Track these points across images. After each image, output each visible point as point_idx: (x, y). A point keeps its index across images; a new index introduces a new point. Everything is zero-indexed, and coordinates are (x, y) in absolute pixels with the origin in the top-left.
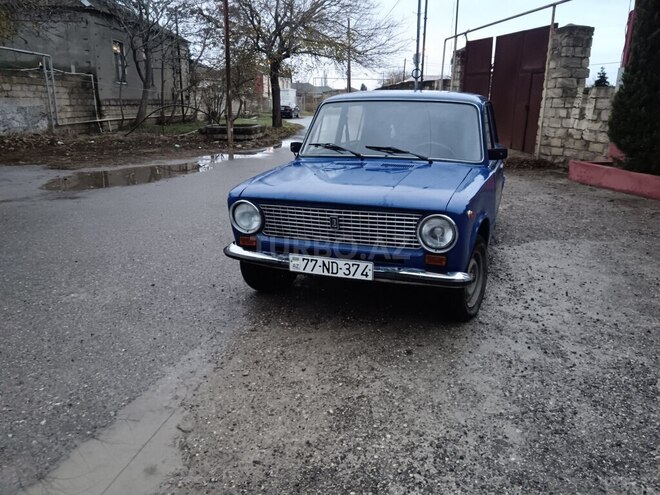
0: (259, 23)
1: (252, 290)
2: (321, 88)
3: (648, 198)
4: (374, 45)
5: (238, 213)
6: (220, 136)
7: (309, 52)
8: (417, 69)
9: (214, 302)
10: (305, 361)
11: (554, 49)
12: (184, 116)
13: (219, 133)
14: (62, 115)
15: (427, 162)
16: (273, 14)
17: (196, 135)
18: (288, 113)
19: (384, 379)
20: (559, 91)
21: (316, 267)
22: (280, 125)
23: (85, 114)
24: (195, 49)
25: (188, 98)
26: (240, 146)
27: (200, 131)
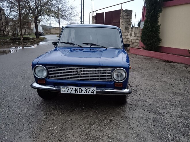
0: (30, 4)
1: (42, 99)
2: (49, 27)
3: (153, 58)
4: (68, 13)
5: (37, 71)
6: (18, 41)
7: (47, 15)
8: (82, 21)
9: (27, 106)
10: (73, 131)
11: (122, 16)
12: (4, 34)
13: (18, 40)
15: (105, 49)
16: (35, 2)
17: (9, 40)
18: (40, 34)
19: (107, 135)
20: (124, 28)
21: (72, 90)
22: (39, 37)
24: (7, 12)
25: (5, 28)
26: (26, 44)
27: (11, 39)
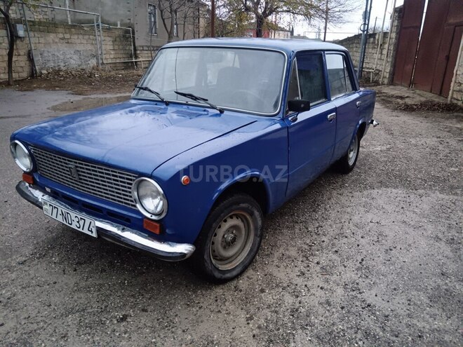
7: (289, 11)
8: (365, 24)
14: (108, 56)
15: (218, 111)
21: (58, 214)
23: (124, 56)
